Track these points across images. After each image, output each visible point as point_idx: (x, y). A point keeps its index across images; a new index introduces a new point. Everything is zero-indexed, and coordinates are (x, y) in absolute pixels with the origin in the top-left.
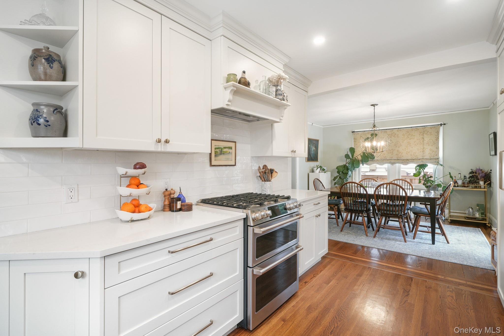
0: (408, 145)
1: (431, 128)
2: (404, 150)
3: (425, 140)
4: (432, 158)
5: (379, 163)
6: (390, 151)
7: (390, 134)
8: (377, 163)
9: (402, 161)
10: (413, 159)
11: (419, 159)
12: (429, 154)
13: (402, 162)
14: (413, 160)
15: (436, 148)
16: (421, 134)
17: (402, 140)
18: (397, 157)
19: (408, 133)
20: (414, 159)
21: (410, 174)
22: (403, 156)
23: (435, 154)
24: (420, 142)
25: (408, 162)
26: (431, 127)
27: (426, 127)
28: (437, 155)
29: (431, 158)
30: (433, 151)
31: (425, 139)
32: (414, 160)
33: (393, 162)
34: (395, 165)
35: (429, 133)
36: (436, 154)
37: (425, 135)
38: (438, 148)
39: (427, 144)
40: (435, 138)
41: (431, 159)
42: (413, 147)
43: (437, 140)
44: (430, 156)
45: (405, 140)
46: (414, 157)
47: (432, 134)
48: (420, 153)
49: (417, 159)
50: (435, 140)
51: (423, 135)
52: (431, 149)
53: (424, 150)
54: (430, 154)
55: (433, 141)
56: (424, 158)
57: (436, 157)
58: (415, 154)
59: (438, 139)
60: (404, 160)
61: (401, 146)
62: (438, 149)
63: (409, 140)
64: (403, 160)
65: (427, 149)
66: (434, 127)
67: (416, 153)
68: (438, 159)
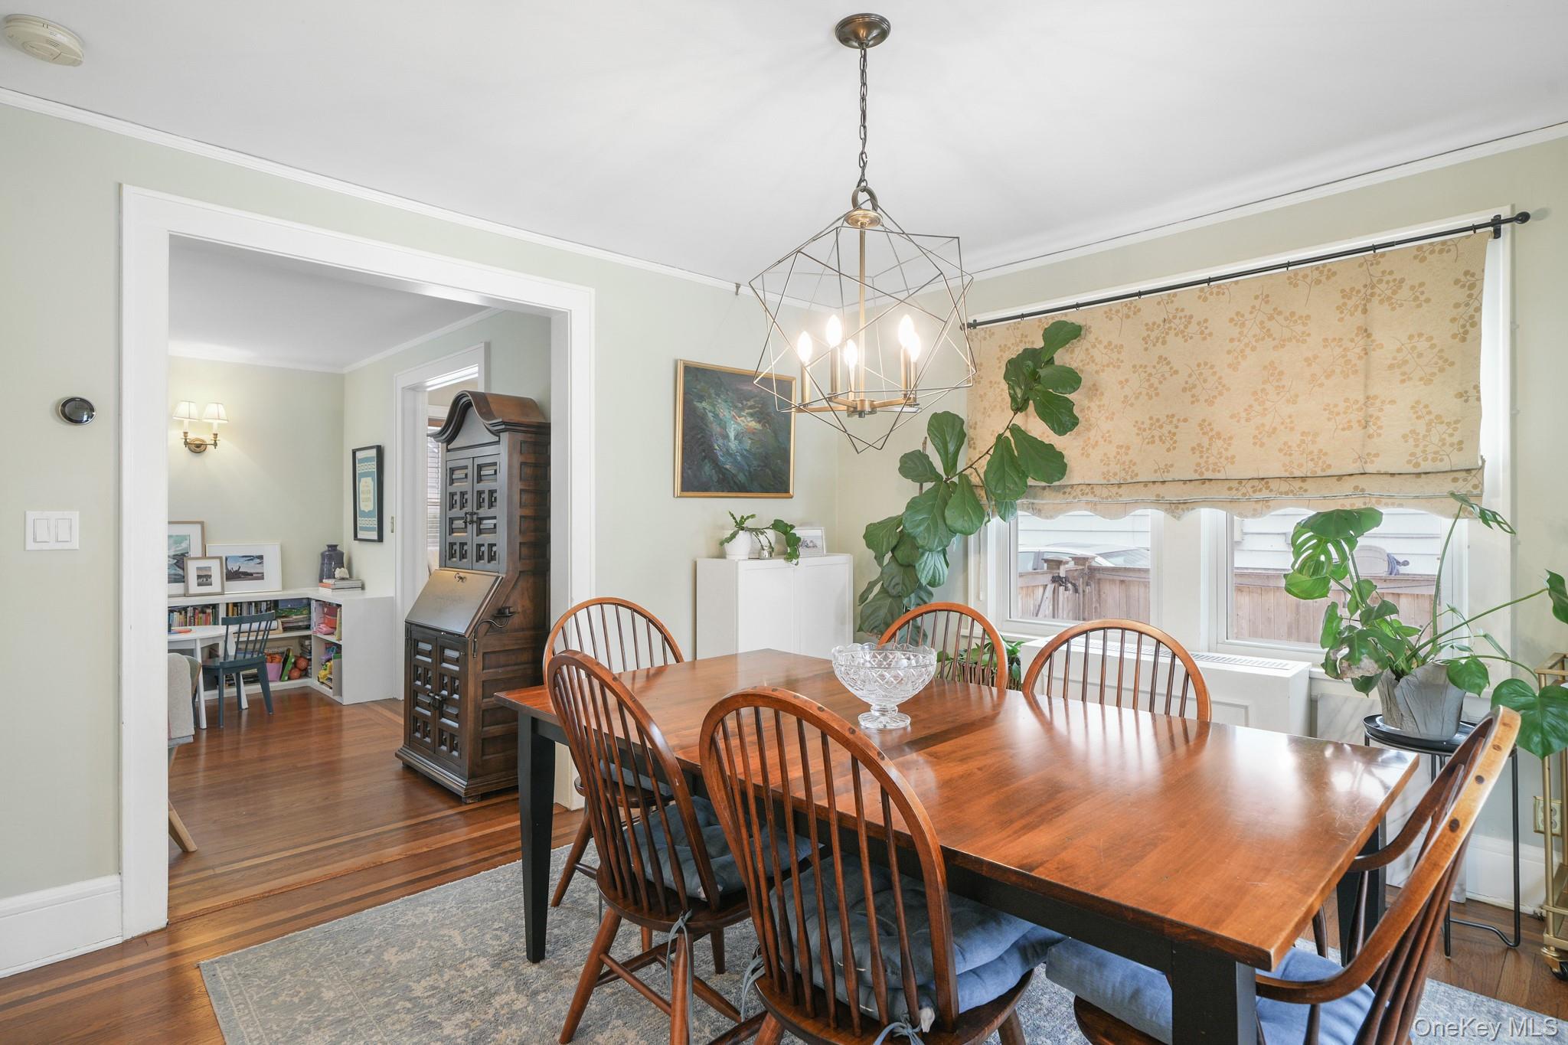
0: (1264, 382)
1: (1420, 257)
2: (1243, 421)
3: (1381, 346)
4: (1426, 466)
5: (1100, 503)
6: (1161, 427)
7: (1159, 321)
8: (1088, 503)
9: (1230, 489)
10: (1297, 474)
11: (1340, 477)
12: (1405, 437)
13: (1225, 495)
14: (1297, 484)
15: (1460, 395)
16: (1350, 303)
17: (1229, 352)
18: (1198, 465)
19: (1267, 302)
20: (1303, 479)
21: (1406, 563)
22: (1231, 460)
23: (1449, 440)
24: (1348, 362)
25: (1265, 494)
26: (1420, 248)
27: (1383, 255)
28: (1461, 442)
29: (1417, 465)
30: (1438, 417)
31: (1378, 335)
32: (1305, 485)
33: (1174, 499)
34: (1190, 516)
35: (1405, 293)
36: (1455, 440)
37: (1378, 310)
38: (1470, 395)
39: (1391, 367)
40: (1453, 320)
41: (1419, 475)
42: (1297, 396)
43: (1464, 340)
44: (1413, 454)
45: (1248, 351)
46: (1300, 465)
47: (1428, 300)
48: (1347, 432)
49: (1320, 473)
50: (1454, 336)
51: (1365, 311)
52: (1418, 402)
53: (1371, 410)
54: (1411, 441)
55: (1433, 346)
56: (1370, 469)
57: (1459, 460)
58: (1314, 442)
59: (1468, 328)
60: (1240, 481)
61: (1221, 394)
62: (1472, 400)
63: (1275, 348)
64: (1235, 484)
65: (1393, 402)
66: (1444, 243)
67: (1316, 435)
68: (1474, 471)
